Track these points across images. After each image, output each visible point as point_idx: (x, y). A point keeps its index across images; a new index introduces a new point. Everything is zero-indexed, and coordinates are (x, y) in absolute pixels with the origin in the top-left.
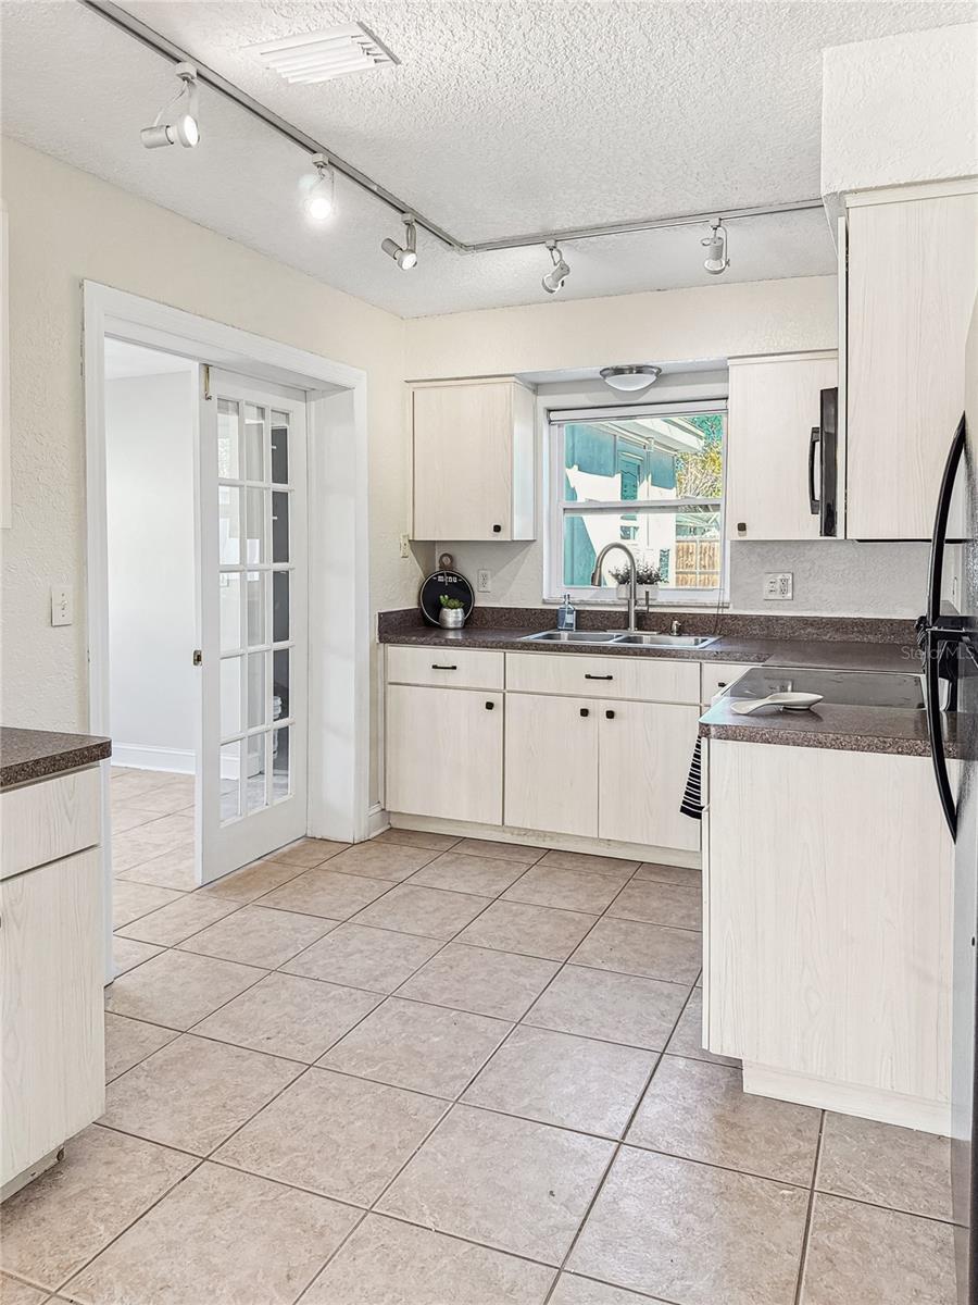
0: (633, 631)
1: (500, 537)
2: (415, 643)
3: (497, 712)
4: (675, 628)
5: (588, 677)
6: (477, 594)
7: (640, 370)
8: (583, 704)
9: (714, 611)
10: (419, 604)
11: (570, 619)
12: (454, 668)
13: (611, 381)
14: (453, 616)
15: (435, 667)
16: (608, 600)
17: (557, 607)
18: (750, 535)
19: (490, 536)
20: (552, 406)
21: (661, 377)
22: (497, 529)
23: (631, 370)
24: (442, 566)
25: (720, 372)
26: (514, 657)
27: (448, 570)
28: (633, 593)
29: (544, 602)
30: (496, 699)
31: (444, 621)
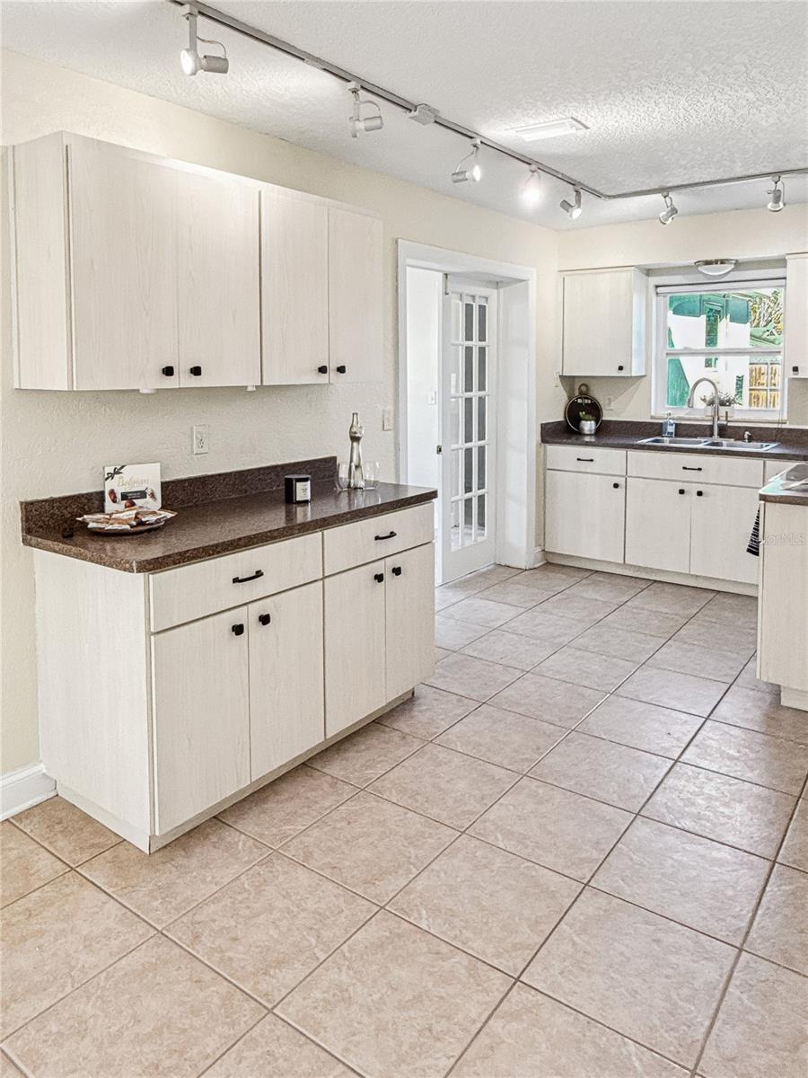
0: (716, 438)
1: (622, 374)
2: (565, 443)
3: (621, 491)
4: (746, 436)
5: (684, 468)
6: (604, 411)
7: (723, 262)
8: (681, 486)
9: (776, 426)
10: (565, 417)
11: (671, 429)
12: (592, 460)
13: (703, 269)
14: (588, 426)
15: (579, 459)
16: (698, 417)
17: (661, 421)
18: (801, 375)
19: (616, 373)
20: (657, 284)
21: (738, 265)
22: (621, 368)
23: (716, 262)
24: (581, 393)
25: (781, 262)
26: (632, 453)
27: (584, 395)
28: (717, 412)
29: (652, 417)
30: (621, 481)
31: (583, 429)
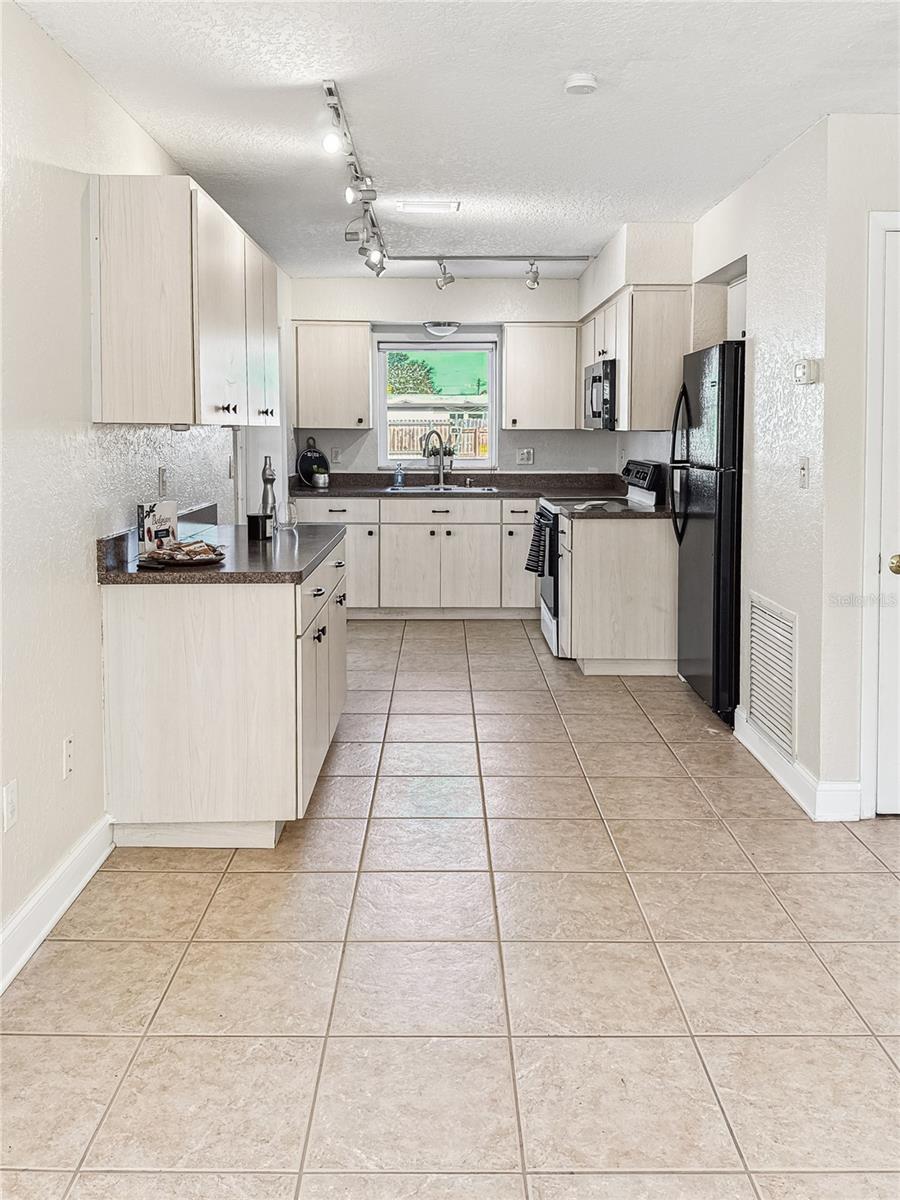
0: (442, 485)
1: (360, 426)
2: (310, 496)
3: (375, 538)
4: (468, 482)
5: (434, 512)
6: (331, 465)
7: (449, 324)
8: (430, 528)
9: (489, 472)
10: (297, 472)
11: (400, 479)
12: (344, 511)
13: (431, 330)
14: (322, 479)
15: (331, 511)
16: (423, 467)
18: (518, 426)
19: (353, 425)
20: (380, 340)
21: (462, 328)
22: (360, 421)
23: (444, 324)
24: (309, 446)
25: (499, 328)
26: (385, 502)
27: (311, 447)
28: (442, 462)
29: (379, 469)
30: (375, 528)
31: (317, 483)
